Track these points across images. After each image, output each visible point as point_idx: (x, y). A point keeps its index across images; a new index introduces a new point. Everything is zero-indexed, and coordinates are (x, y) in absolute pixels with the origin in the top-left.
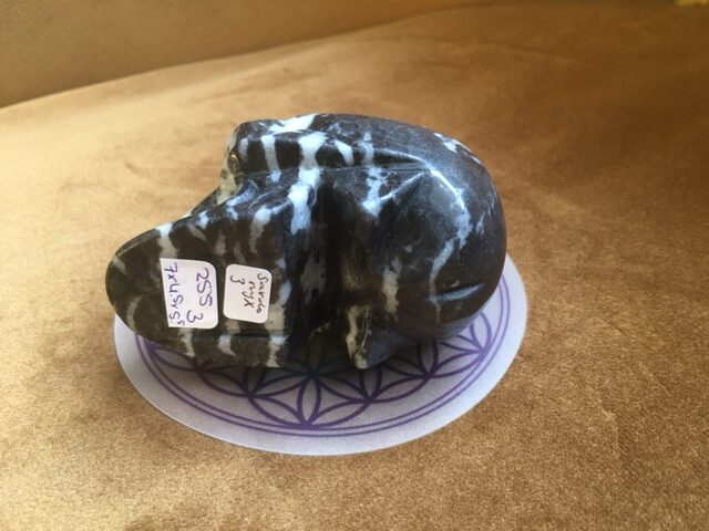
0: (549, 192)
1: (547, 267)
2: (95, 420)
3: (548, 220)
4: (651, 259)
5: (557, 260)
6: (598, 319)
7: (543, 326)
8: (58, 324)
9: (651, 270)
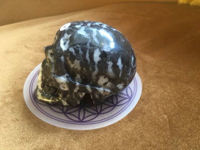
0: (146, 55)
1: (146, 75)
2: (18, 121)
3: (146, 62)
4: (174, 73)
5: (149, 73)
6: (161, 89)
7: (146, 91)
8: (5, 92)
9: (174, 76)
